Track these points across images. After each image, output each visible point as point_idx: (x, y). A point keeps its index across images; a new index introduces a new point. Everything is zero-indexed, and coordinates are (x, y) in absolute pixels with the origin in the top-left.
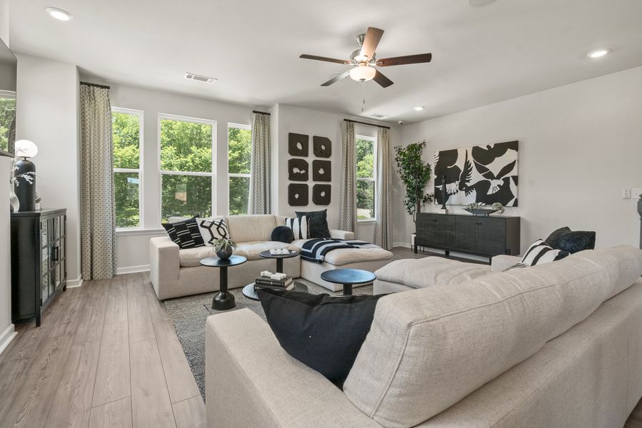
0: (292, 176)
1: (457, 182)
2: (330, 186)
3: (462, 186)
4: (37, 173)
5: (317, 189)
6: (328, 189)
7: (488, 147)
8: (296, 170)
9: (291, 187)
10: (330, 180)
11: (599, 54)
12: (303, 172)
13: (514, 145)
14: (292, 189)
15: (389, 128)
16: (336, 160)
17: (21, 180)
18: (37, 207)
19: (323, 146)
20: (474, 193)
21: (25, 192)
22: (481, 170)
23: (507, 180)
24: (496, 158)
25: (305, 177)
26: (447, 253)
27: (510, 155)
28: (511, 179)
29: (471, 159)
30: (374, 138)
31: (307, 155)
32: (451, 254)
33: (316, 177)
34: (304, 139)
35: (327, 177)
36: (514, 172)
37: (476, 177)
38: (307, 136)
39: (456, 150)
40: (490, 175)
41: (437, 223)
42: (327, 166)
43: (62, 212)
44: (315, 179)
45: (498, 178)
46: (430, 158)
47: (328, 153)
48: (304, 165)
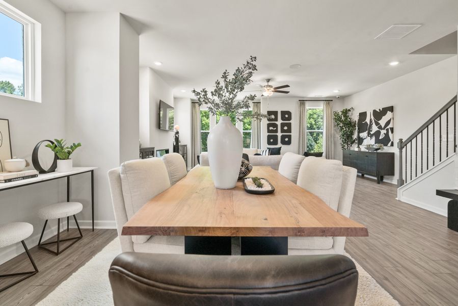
0: (269, 131)
1: (367, 132)
2: (291, 135)
3: (369, 134)
4: (180, 134)
5: (283, 137)
6: (290, 137)
7: (380, 110)
8: (271, 128)
9: (268, 136)
10: (291, 132)
11: (394, 64)
12: (275, 129)
13: (391, 109)
14: (269, 137)
15: (332, 100)
16: (294, 122)
17: (176, 136)
18: (180, 144)
19: (287, 115)
20: (374, 138)
21: (177, 139)
22: (377, 124)
23: (387, 130)
24: (383, 117)
25: (276, 131)
26: (363, 175)
27: (389, 115)
28: (389, 129)
29: (372, 118)
30: (320, 108)
31: (277, 121)
32: (365, 176)
33: (283, 131)
34: (275, 113)
35: (289, 130)
36: (390, 126)
37: (375, 128)
38: (277, 112)
39: (366, 112)
40: (380, 127)
41: (351, 156)
42: (289, 125)
43: (186, 146)
44: (282, 132)
45: (384, 129)
46: (355, 117)
47: (289, 118)
48: (276, 126)
